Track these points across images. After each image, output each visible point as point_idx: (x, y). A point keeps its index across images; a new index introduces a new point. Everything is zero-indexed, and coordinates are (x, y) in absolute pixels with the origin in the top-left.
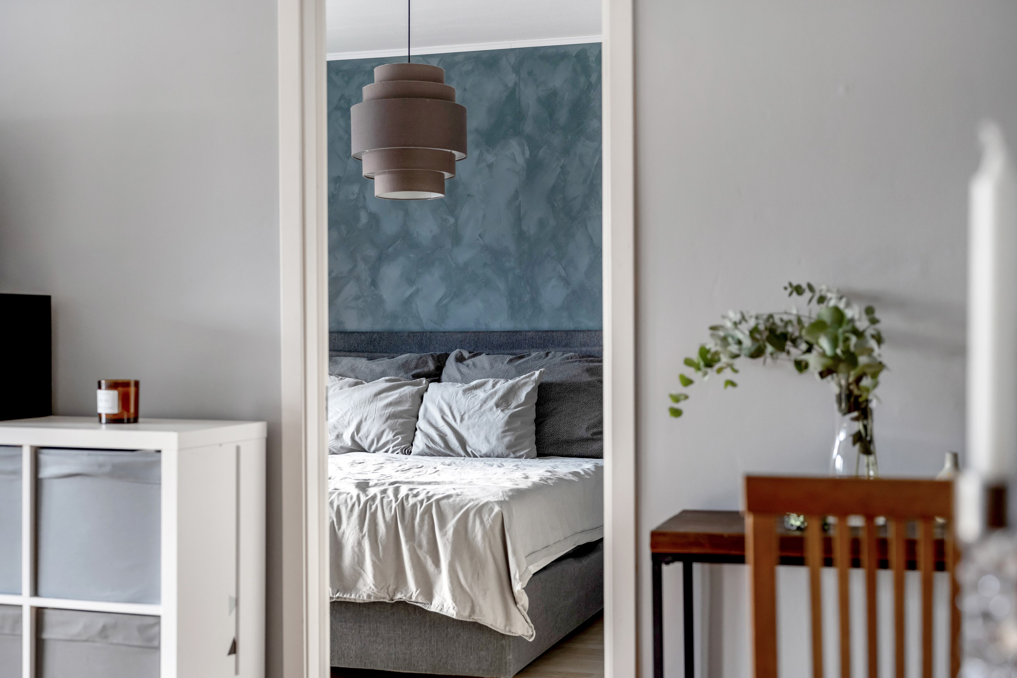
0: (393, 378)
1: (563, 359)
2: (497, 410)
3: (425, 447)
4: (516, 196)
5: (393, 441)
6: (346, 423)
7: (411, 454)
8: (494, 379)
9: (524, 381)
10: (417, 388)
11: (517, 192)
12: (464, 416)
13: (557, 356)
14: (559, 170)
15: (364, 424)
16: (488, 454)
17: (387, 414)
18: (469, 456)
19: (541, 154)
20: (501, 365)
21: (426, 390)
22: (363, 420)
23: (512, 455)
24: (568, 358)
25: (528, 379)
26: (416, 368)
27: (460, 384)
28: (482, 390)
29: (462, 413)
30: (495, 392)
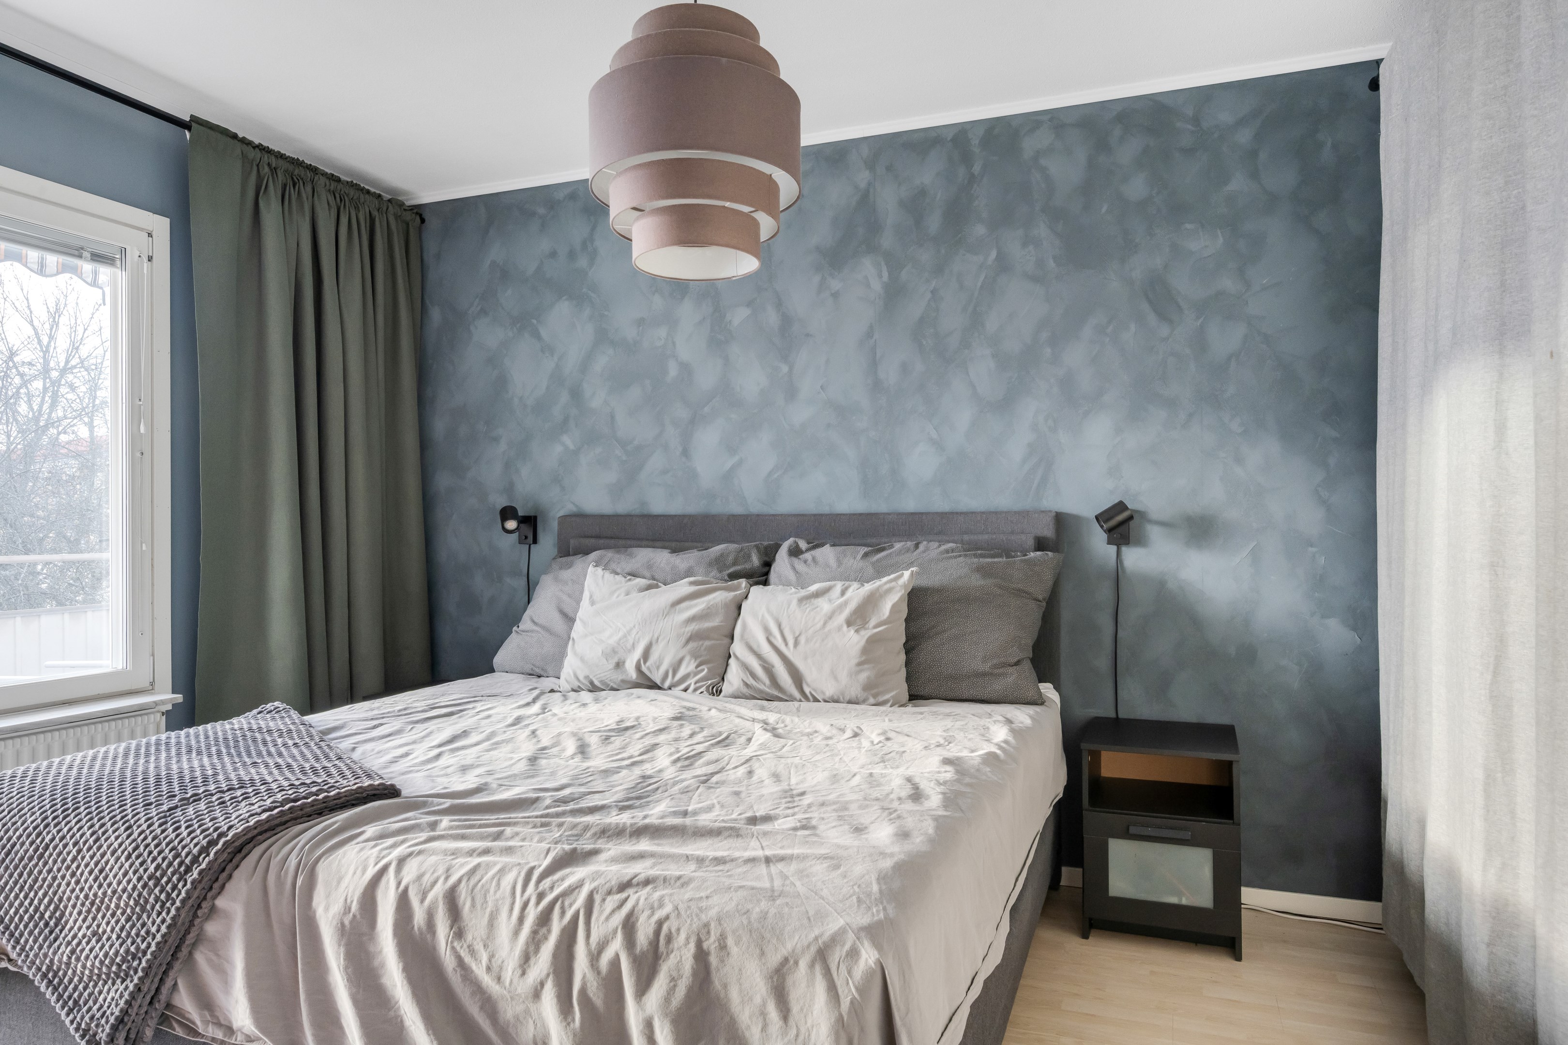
0: (700, 578)
1: (942, 553)
2: (849, 631)
3: (742, 684)
4: (870, 334)
5: (696, 674)
6: (629, 646)
7: (722, 694)
8: (843, 582)
9: (888, 586)
10: (733, 594)
11: (871, 327)
12: (799, 639)
13: (932, 549)
14: (929, 295)
15: (654, 648)
16: (836, 697)
17: (688, 633)
18: (807, 699)
19: (904, 275)
20: (852, 561)
21: (746, 597)
22: (654, 642)
23: (872, 700)
24: (947, 551)
25: (893, 584)
26: (735, 563)
27: (793, 590)
28: (826, 599)
29: (797, 634)
30: (846, 603)
